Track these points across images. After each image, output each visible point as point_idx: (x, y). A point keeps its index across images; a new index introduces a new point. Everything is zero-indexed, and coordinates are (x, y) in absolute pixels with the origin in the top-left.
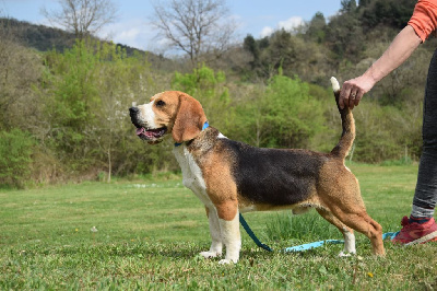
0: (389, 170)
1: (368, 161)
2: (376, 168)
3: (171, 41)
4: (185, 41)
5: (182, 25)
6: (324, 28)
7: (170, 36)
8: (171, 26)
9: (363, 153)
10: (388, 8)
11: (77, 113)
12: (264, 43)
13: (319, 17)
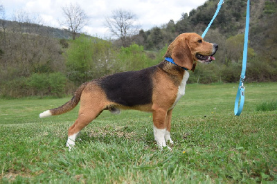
0: (215, 87)
1: (205, 83)
2: (208, 86)
3: (113, 33)
4: (119, 33)
5: (117, 26)
6: (174, 26)
7: (113, 31)
8: (113, 26)
9: (202, 80)
10: (202, 17)
11: (83, 64)
12: (149, 33)
13: (172, 21)
